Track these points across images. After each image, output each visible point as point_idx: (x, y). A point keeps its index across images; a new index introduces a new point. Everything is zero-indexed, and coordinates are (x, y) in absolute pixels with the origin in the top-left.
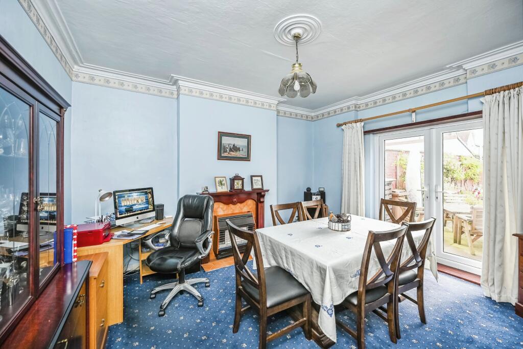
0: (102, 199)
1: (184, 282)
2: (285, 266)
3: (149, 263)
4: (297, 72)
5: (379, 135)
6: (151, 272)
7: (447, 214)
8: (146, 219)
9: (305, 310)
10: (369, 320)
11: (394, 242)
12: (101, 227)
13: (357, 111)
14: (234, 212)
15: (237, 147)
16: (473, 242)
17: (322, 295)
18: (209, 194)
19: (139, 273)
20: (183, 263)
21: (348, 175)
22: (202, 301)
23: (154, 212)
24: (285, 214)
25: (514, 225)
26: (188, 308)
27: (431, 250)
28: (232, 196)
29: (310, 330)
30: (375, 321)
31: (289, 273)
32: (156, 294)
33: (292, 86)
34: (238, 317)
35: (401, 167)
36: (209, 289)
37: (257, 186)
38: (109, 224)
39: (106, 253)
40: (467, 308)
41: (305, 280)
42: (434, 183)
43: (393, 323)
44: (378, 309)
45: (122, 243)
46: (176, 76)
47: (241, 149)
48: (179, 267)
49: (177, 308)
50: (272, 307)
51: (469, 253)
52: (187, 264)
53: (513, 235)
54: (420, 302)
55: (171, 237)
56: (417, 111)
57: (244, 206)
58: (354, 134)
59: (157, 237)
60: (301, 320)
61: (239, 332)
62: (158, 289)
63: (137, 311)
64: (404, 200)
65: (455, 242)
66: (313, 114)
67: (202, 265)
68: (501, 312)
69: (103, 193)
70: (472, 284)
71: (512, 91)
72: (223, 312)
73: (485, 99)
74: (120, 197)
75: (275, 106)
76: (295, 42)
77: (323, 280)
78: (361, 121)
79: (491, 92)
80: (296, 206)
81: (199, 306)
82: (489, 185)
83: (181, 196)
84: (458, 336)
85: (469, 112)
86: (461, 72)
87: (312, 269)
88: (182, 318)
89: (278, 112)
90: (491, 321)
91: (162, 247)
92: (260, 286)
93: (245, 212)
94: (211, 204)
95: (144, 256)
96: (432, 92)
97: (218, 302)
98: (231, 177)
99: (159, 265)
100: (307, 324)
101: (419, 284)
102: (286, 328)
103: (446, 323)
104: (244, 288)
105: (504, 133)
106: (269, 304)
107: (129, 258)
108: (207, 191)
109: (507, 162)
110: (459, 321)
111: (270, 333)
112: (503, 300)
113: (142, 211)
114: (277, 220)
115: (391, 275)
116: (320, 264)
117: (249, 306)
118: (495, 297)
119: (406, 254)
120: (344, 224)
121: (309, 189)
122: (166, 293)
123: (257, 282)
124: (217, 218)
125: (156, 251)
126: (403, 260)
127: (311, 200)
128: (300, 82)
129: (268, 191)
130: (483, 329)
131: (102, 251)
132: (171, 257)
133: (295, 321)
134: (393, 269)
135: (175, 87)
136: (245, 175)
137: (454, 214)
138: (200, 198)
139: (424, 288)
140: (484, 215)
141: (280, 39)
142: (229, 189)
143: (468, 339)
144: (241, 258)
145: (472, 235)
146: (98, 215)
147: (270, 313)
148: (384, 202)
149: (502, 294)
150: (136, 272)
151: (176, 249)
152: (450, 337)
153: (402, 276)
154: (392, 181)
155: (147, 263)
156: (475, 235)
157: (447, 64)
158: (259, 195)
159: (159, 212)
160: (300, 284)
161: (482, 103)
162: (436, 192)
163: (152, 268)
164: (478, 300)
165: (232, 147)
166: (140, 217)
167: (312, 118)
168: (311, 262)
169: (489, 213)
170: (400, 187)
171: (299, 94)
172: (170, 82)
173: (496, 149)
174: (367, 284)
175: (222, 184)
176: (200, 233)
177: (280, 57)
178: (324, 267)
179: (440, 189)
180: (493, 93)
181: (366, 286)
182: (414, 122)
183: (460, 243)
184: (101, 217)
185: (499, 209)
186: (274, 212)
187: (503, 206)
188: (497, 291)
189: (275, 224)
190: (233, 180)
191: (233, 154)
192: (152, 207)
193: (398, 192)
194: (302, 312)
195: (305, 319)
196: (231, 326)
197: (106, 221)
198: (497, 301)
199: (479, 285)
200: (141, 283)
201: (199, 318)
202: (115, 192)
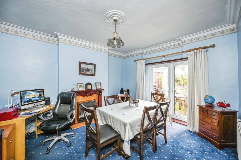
0: (12, 95)
1: (60, 135)
2: (110, 124)
3: (41, 127)
4: (115, 36)
5: (151, 66)
6: (42, 132)
7: (177, 98)
8: (40, 105)
9: (118, 143)
10: (146, 144)
11: (154, 110)
12: (12, 110)
13: (143, 55)
14: (87, 100)
15: (89, 69)
16: (185, 109)
17: (125, 135)
18: (74, 92)
19: (36, 133)
20: (59, 126)
21: (139, 82)
22: (70, 144)
23: (45, 101)
24: (111, 100)
25: (198, 102)
26: (62, 148)
27: (169, 113)
28: (86, 93)
29: (120, 151)
30: (148, 144)
31: (111, 127)
32: (45, 143)
33: (113, 43)
34: (87, 149)
35: (160, 79)
36: (74, 137)
37: (99, 87)
38: (17, 108)
39: (14, 125)
40: (182, 135)
41: (118, 130)
42: (171, 86)
43: (154, 144)
44: (148, 139)
45: (24, 118)
46: (57, 33)
47: (91, 70)
48: (57, 128)
49: (56, 148)
50: (103, 143)
51: (184, 113)
52: (62, 126)
53: (197, 106)
54: (165, 135)
55: (54, 114)
56: (165, 56)
57: (92, 97)
58: (141, 65)
59: (46, 114)
60: (117, 148)
61: (88, 156)
62: (46, 140)
63: (34, 153)
64: (161, 93)
65: (179, 109)
66: (124, 56)
67: (71, 126)
68: (193, 135)
69: (13, 92)
70: (184, 125)
71: (197, 50)
72: (81, 148)
73: (188, 53)
74: (24, 94)
75: (107, 51)
76: (114, 22)
77: (125, 129)
78: (144, 59)
79: (191, 50)
80: (116, 96)
81: (68, 146)
82: (190, 86)
83: (60, 93)
84: (178, 146)
85: (184, 58)
86: (181, 42)
87: (121, 124)
88: (59, 153)
89: (109, 53)
90: (190, 139)
91: (49, 119)
92: (97, 134)
93: (92, 100)
94: (75, 96)
95: (39, 124)
96: (170, 49)
97: (78, 143)
98: (86, 84)
99: (46, 128)
100: (119, 149)
101: (165, 127)
102: (109, 152)
103: (174, 142)
104: (90, 136)
105: (195, 67)
106: (101, 142)
107: (30, 125)
108: (74, 90)
109: (196, 78)
110: (179, 141)
111: (103, 155)
112: (194, 131)
113: (37, 101)
114: (107, 103)
115: (153, 125)
116: (124, 122)
117: (92, 144)
118: (191, 130)
119: (159, 115)
120: (135, 104)
121: (122, 89)
122: (50, 142)
123: (96, 132)
124: (79, 103)
125: (45, 121)
126: (158, 118)
127: (123, 93)
128: (117, 41)
129: (103, 90)
130: (187, 143)
131: (12, 123)
132: (54, 124)
133: (114, 148)
134: (154, 122)
135: (56, 38)
136: (93, 83)
137: (179, 98)
138: (70, 94)
139: (167, 128)
140: (188, 98)
141: (108, 20)
142: (85, 89)
143: (181, 147)
144: (88, 122)
145: (185, 106)
146: (10, 103)
147: (102, 146)
148: (153, 94)
149: (194, 129)
150: (34, 133)
151: (57, 119)
152: (175, 147)
153: (158, 125)
154: (156, 85)
155: (40, 128)
156: (186, 106)
157: (176, 38)
158: (99, 92)
159: (48, 101)
160: (116, 132)
161: (188, 55)
162: (172, 90)
163: (42, 130)
164: (186, 131)
165: (86, 69)
166: (36, 104)
167: (124, 57)
168: (120, 121)
169: (189, 97)
170: (160, 88)
171: (116, 46)
172: (54, 36)
173: (192, 72)
174: (144, 129)
175: (81, 87)
176: (69, 111)
177: (108, 29)
178: (125, 123)
179: (173, 88)
180: (191, 51)
181: (143, 130)
182: (164, 61)
183: (181, 110)
184: (12, 105)
185: (193, 96)
186: (106, 100)
187: (194, 95)
188: (192, 128)
189: (106, 105)
190: (86, 85)
191: (87, 72)
192: (43, 99)
193: (159, 89)
194: (117, 144)
195: (118, 147)
196: (84, 154)
197: (15, 107)
198: (192, 132)
199: (186, 125)
200: (37, 138)
201: (68, 153)
202: (21, 92)
